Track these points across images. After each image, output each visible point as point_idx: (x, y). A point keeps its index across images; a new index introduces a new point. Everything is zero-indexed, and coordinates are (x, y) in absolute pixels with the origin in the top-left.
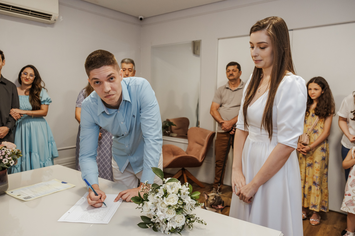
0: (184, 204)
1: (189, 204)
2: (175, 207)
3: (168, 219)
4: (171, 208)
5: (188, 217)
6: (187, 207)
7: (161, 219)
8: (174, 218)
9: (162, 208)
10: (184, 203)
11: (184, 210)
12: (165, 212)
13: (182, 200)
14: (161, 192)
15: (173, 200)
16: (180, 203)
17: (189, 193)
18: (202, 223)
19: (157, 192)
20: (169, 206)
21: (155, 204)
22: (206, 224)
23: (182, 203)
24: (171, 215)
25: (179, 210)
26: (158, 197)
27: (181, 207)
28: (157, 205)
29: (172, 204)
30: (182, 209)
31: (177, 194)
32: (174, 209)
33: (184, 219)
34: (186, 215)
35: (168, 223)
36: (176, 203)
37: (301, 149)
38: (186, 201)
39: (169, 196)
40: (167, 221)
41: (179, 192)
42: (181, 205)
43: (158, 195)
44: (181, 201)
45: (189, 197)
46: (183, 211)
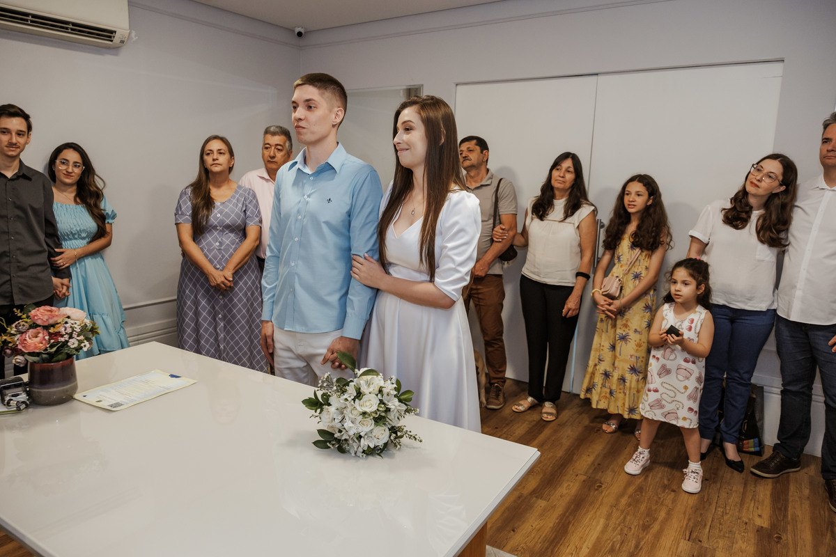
0: (388, 410)
1: (396, 411)
2: (374, 415)
3: (362, 434)
4: (366, 416)
5: (393, 430)
6: (391, 416)
7: (351, 433)
8: (371, 431)
9: (353, 417)
10: (387, 408)
11: (388, 420)
12: (357, 422)
13: (384, 404)
14: (351, 390)
15: (370, 404)
16: (381, 409)
17: (395, 393)
18: (416, 439)
19: (344, 392)
20: (364, 414)
21: (341, 411)
22: (421, 441)
23: (384, 409)
24: (367, 426)
25: (379, 420)
26: (346, 400)
27: (383, 414)
28: (345, 412)
29: (368, 410)
30: (384, 417)
31: (377, 395)
32: (372, 417)
33: (388, 432)
34: (390, 427)
35: (362, 439)
36: (375, 408)
37: (607, 306)
38: (390, 405)
39: (365, 398)
40: (360, 437)
41: (380, 391)
42: (383, 412)
43: (346, 396)
44: (383, 406)
45: (396, 400)
46: (386, 421)
